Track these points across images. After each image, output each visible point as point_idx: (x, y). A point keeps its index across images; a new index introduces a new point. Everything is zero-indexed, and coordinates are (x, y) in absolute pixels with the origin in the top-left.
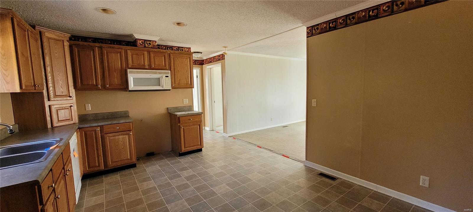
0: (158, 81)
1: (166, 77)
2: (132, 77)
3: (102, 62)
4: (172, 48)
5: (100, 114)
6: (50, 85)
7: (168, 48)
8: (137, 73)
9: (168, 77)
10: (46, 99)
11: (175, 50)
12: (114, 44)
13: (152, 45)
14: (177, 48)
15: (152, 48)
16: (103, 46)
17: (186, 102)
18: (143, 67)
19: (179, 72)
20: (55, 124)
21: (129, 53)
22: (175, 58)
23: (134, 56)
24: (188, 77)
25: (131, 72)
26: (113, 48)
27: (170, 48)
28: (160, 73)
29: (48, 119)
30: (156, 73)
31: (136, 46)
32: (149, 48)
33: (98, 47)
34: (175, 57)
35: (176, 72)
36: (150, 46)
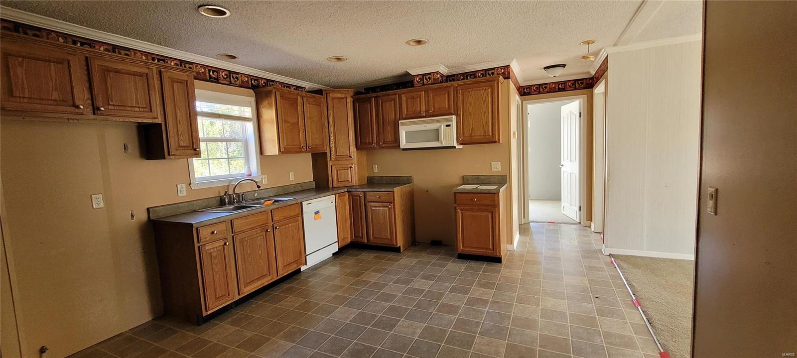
0: (436, 134)
1: (447, 126)
2: (405, 130)
3: (377, 115)
4: (474, 75)
5: (384, 178)
6: (332, 145)
7: (467, 76)
8: (410, 124)
9: (449, 126)
10: (329, 160)
11: (479, 77)
12: (400, 89)
13: (432, 79)
14: (483, 72)
15: (432, 84)
16: (379, 95)
17: (497, 168)
18: (419, 115)
19: (471, 115)
20: (335, 186)
21: (404, 98)
22: (464, 93)
23: (409, 101)
24: (487, 124)
25: (403, 124)
26: (388, 95)
27: (471, 75)
28: (438, 121)
29: (330, 178)
30: (432, 122)
31: (413, 86)
32: (429, 84)
33: (375, 97)
34: (464, 90)
35: (465, 116)
36: (430, 82)
